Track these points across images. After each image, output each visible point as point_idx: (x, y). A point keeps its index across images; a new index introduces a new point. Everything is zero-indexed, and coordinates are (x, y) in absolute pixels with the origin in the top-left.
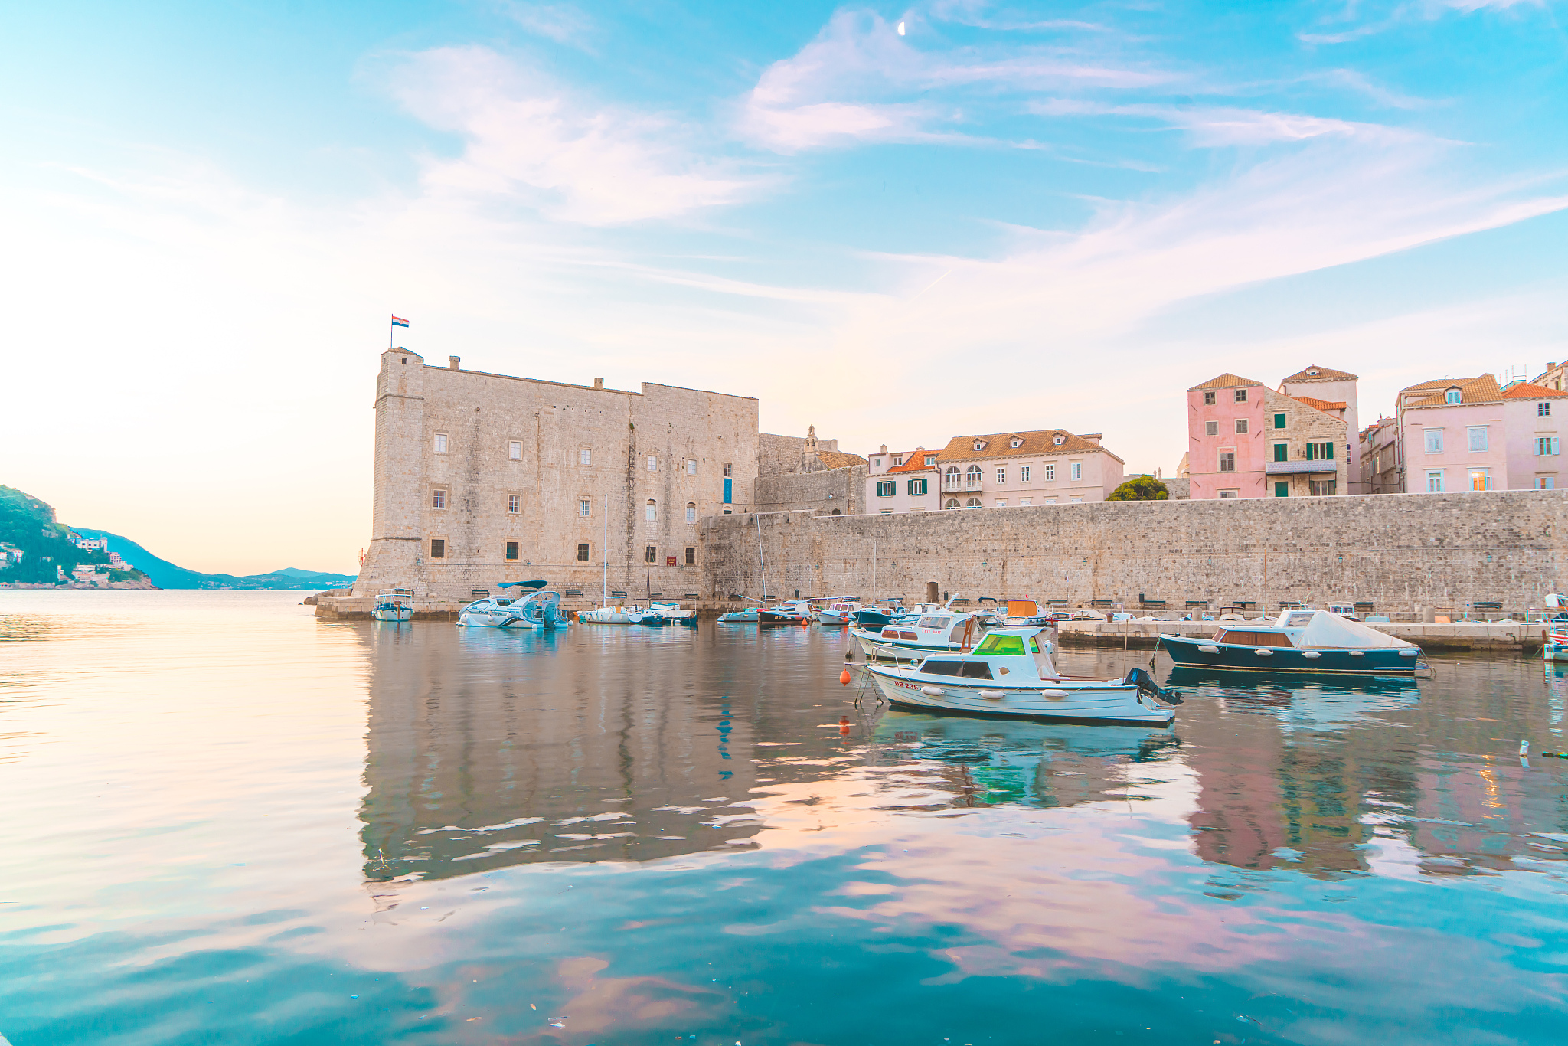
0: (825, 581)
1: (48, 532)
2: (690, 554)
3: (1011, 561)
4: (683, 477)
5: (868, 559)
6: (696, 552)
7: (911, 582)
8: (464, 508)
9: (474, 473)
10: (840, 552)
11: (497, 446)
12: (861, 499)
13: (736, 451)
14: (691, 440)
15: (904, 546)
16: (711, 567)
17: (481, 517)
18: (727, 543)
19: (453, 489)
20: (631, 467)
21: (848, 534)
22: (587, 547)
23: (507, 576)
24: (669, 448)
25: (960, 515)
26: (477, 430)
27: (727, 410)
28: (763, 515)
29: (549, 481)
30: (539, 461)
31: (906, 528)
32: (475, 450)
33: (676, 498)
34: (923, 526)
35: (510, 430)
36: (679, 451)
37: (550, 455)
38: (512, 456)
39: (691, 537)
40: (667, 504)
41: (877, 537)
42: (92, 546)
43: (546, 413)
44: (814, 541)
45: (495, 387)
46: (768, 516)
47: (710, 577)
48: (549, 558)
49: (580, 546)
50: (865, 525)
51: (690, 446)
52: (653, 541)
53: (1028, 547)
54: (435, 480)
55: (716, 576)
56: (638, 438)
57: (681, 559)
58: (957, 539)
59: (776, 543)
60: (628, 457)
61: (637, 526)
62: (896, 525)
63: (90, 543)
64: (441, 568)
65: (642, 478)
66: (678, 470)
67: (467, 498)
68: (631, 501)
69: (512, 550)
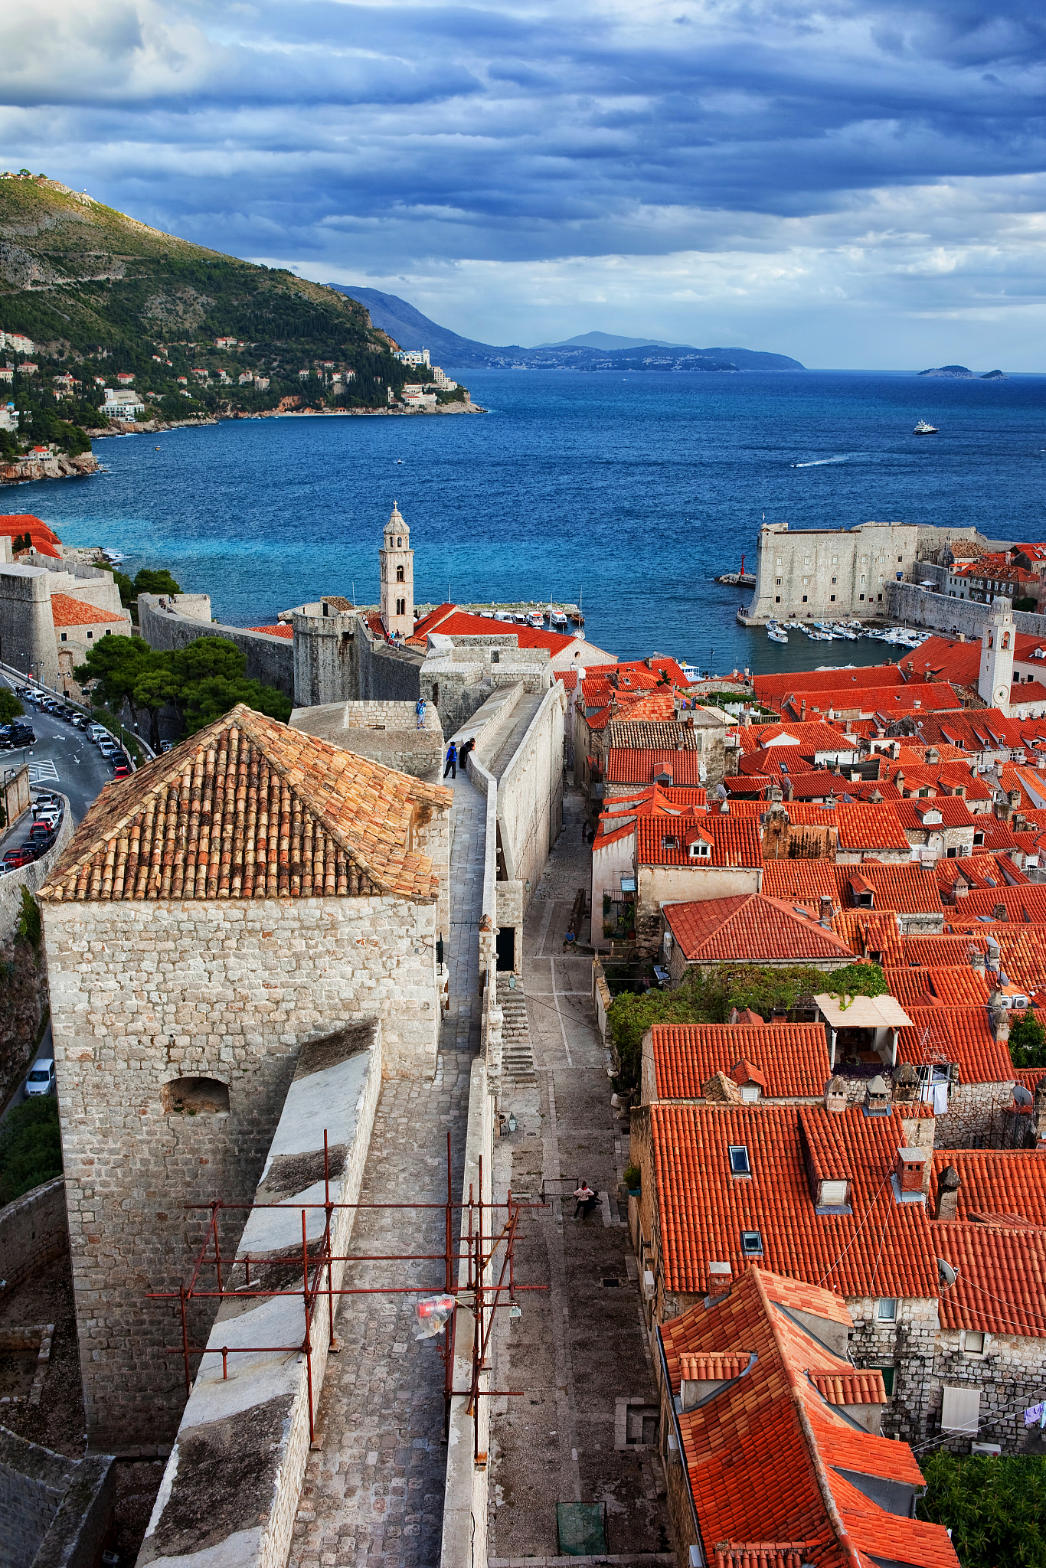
0: (924, 617)
1: (372, 346)
2: (880, 596)
4: (878, 564)
6: (883, 596)
7: (949, 624)
8: (787, 584)
9: (791, 571)
11: (800, 560)
13: (905, 550)
14: (883, 548)
15: (949, 609)
16: (889, 602)
17: (795, 586)
18: (894, 593)
19: (784, 578)
20: (855, 562)
21: (933, 600)
22: (834, 596)
23: (803, 609)
24: (872, 553)
26: (793, 554)
27: (901, 532)
28: (907, 586)
29: (820, 572)
30: (816, 564)
32: (792, 562)
33: (874, 573)
35: (805, 554)
36: (877, 554)
37: (820, 561)
38: (805, 564)
39: (880, 589)
40: (870, 576)
41: (942, 604)
43: (819, 545)
44: (922, 601)
46: (909, 586)
47: (888, 606)
48: (819, 601)
49: (832, 596)
51: (882, 551)
52: (863, 592)
54: (777, 575)
55: (890, 606)
56: (858, 550)
57: (876, 599)
58: (963, 611)
60: (853, 559)
61: (856, 586)
64: (779, 607)
65: (859, 566)
66: (876, 561)
67: (788, 581)
68: (854, 576)
69: (805, 599)
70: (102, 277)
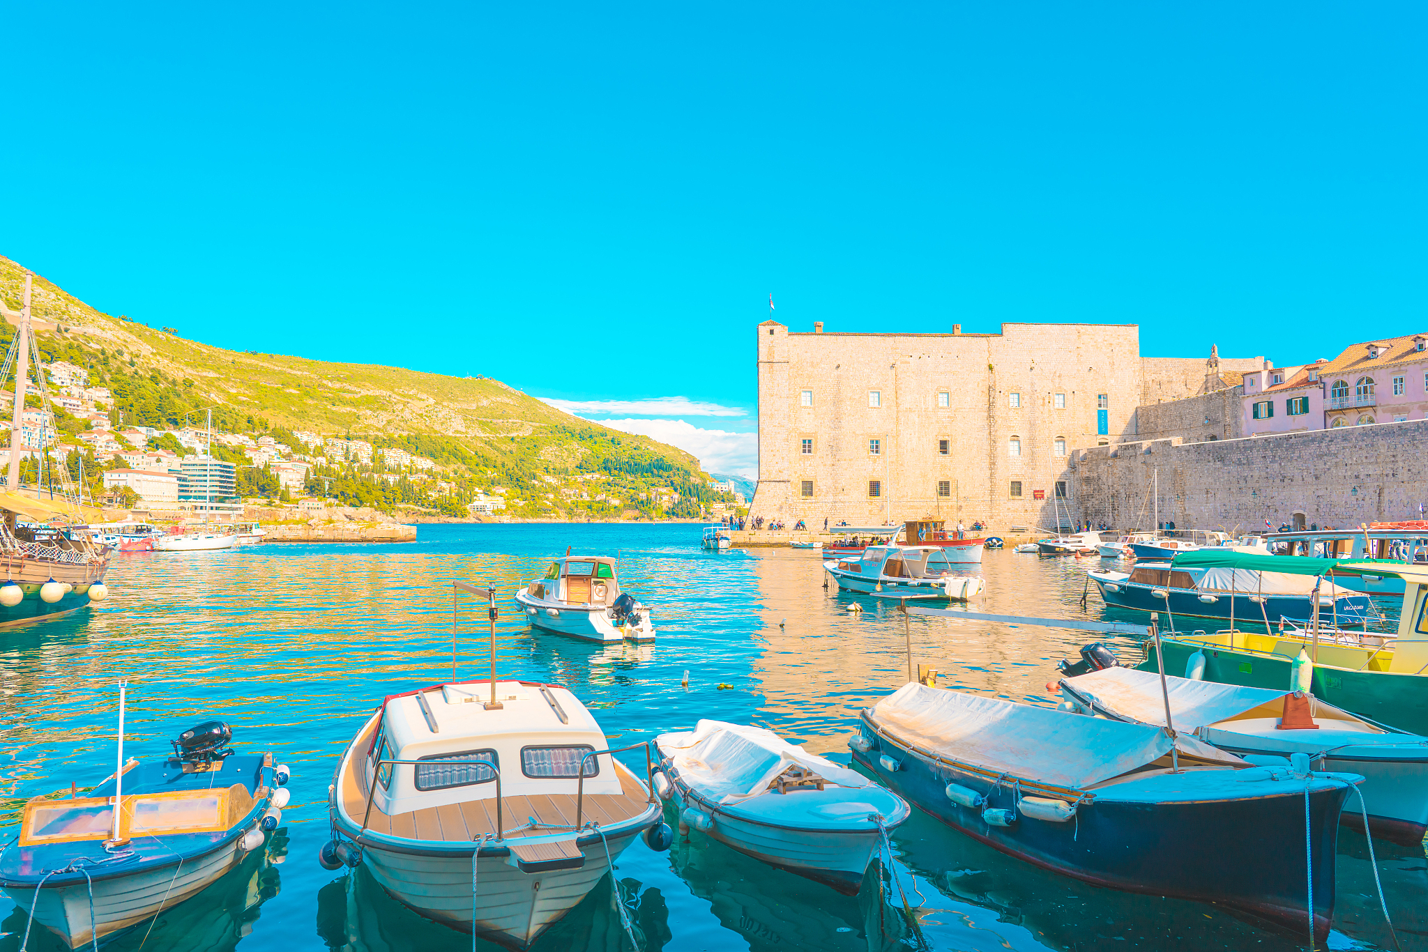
0: (1186, 513)
1: (694, 479)
2: (1060, 488)
3: (1389, 488)
4: (1050, 411)
5: (1230, 489)
6: (1067, 485)
7: (1275, 514)
8: (829, 453)
9: (837, 422)
10: (1201, 481)
11: (857, 397)
12: (1236, 423)
13: (1112, 381)
14: (1058, 374)
15: (1267, 473)
16: (1082, 499)
17: (845, 460)
18: (1095, 475)
19: (819, 437)
20: (991, 405)
21: (1209, 462)
22: (947, 483)
23: (870, 511)
24: (1032, 384)
25: (1328, 436)
26: (838, 383)
27: (1099, 340)
28: (1127, 446)
29: (907, 423)
30: (897, 407)
31: (1269, 453)
32: (837, 401)
33: (1042, 431)
34: (1287, 450)
35: (869, 382)
36: (1044, 387)
37: (908, 400)
38: (871, 405)
39: (1061, 470)
40: (1032, 439)
41: (1238, 465)
42: (723, 489)
43: (902, 363)
44: (1175, 470)
45: (853, 344)
46: (1131, 446)
47: (1082, 510)
48: (910, 494)
49: (941, 483)
50: (1225, 451)
51: (1057, 380)
52: (1017, 475)
53: (1409, 470)
54: (803, 430)
55: (1087, 508)
56: (997, 377)
57: (1050, 491)
58: (1325, 464)
59: (1140, 474)
60: (988, 396)
61: (999, 462)
62: (1258, 451)
63: (722, 486)
64: (810, 505)
65: (1004, 415)
66: (1043, 405)
67: (831, 444)
68: (993, 438)
69: (875, 489)
70: (514, 434)
